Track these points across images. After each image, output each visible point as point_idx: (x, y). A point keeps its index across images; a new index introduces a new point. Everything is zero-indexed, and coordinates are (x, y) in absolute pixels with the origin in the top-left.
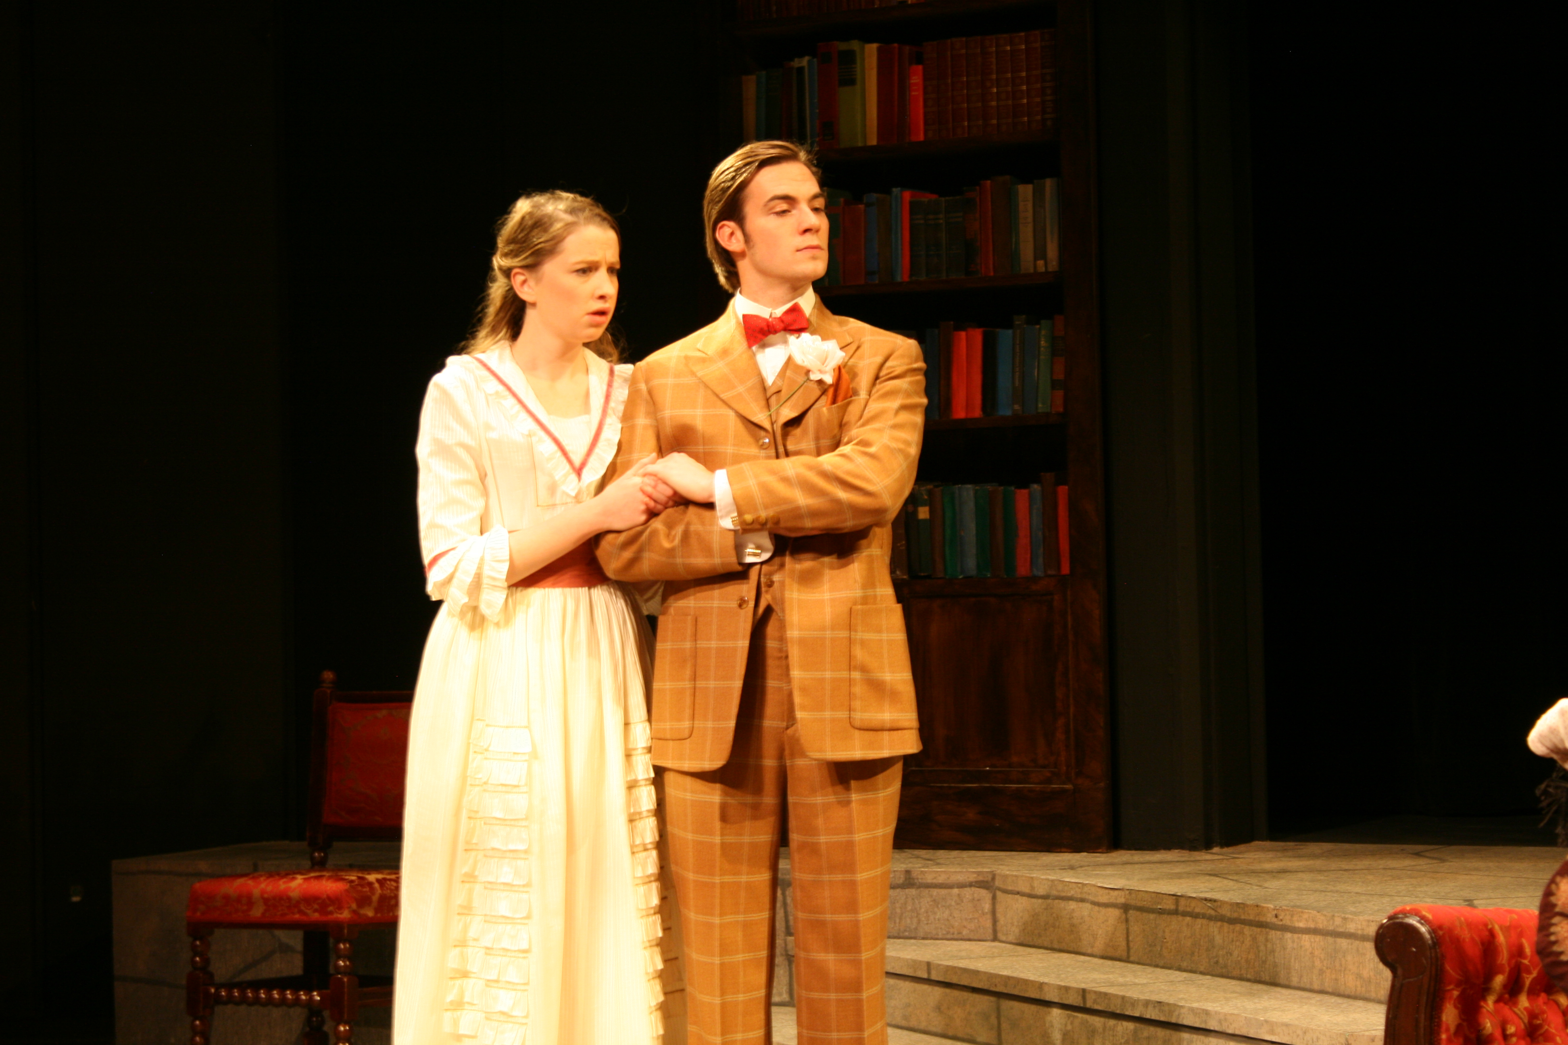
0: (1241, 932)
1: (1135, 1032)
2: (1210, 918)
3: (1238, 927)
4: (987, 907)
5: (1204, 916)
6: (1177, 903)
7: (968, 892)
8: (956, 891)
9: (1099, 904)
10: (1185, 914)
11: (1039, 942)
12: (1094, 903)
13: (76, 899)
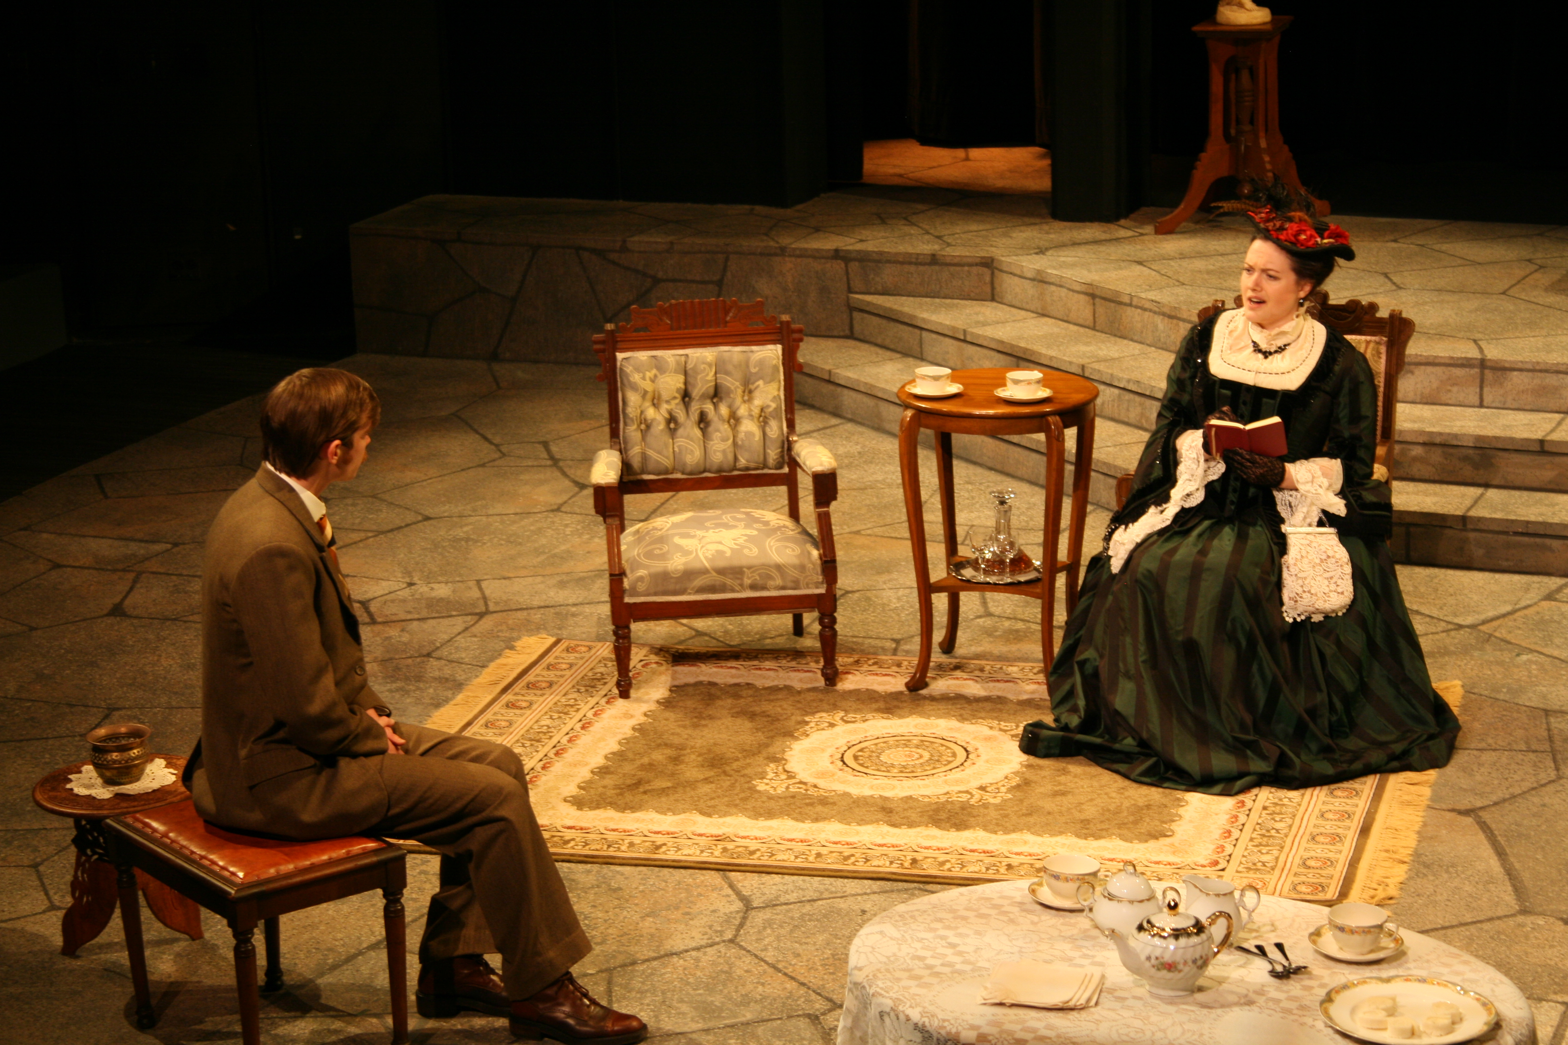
0: (1177, 325)
1: (1119, 396)
2: (1155, 312)
3: (1175, 321)
4: (988, 279)
5: (1151, 311)
6: (1131, 299)
7: (975, 270)
8: (966, 268)
9: (1073, 291)
10: (1137, 307)
11: (1028, 307)
12: (1069, 289)
13: (298, 237)
